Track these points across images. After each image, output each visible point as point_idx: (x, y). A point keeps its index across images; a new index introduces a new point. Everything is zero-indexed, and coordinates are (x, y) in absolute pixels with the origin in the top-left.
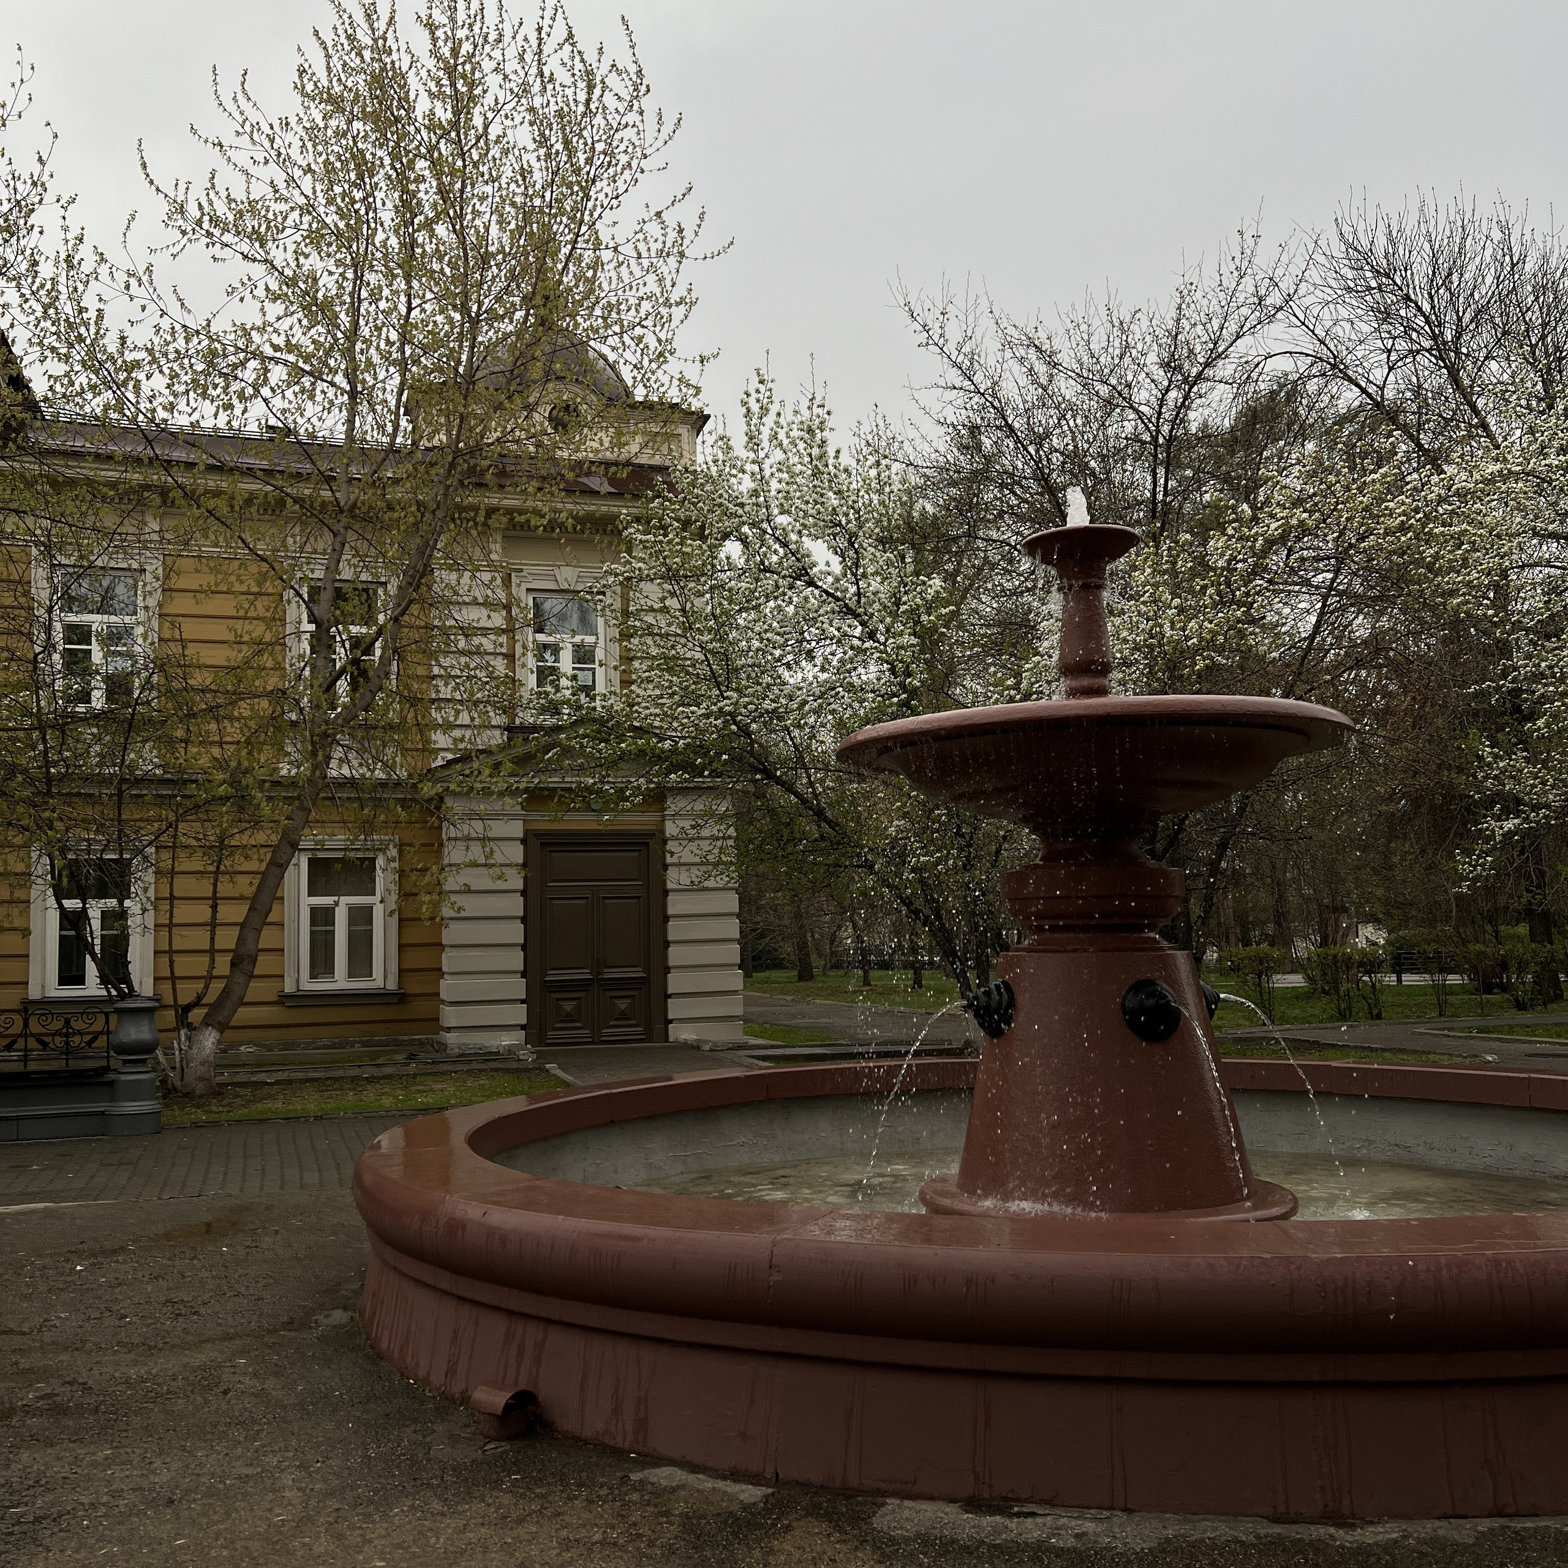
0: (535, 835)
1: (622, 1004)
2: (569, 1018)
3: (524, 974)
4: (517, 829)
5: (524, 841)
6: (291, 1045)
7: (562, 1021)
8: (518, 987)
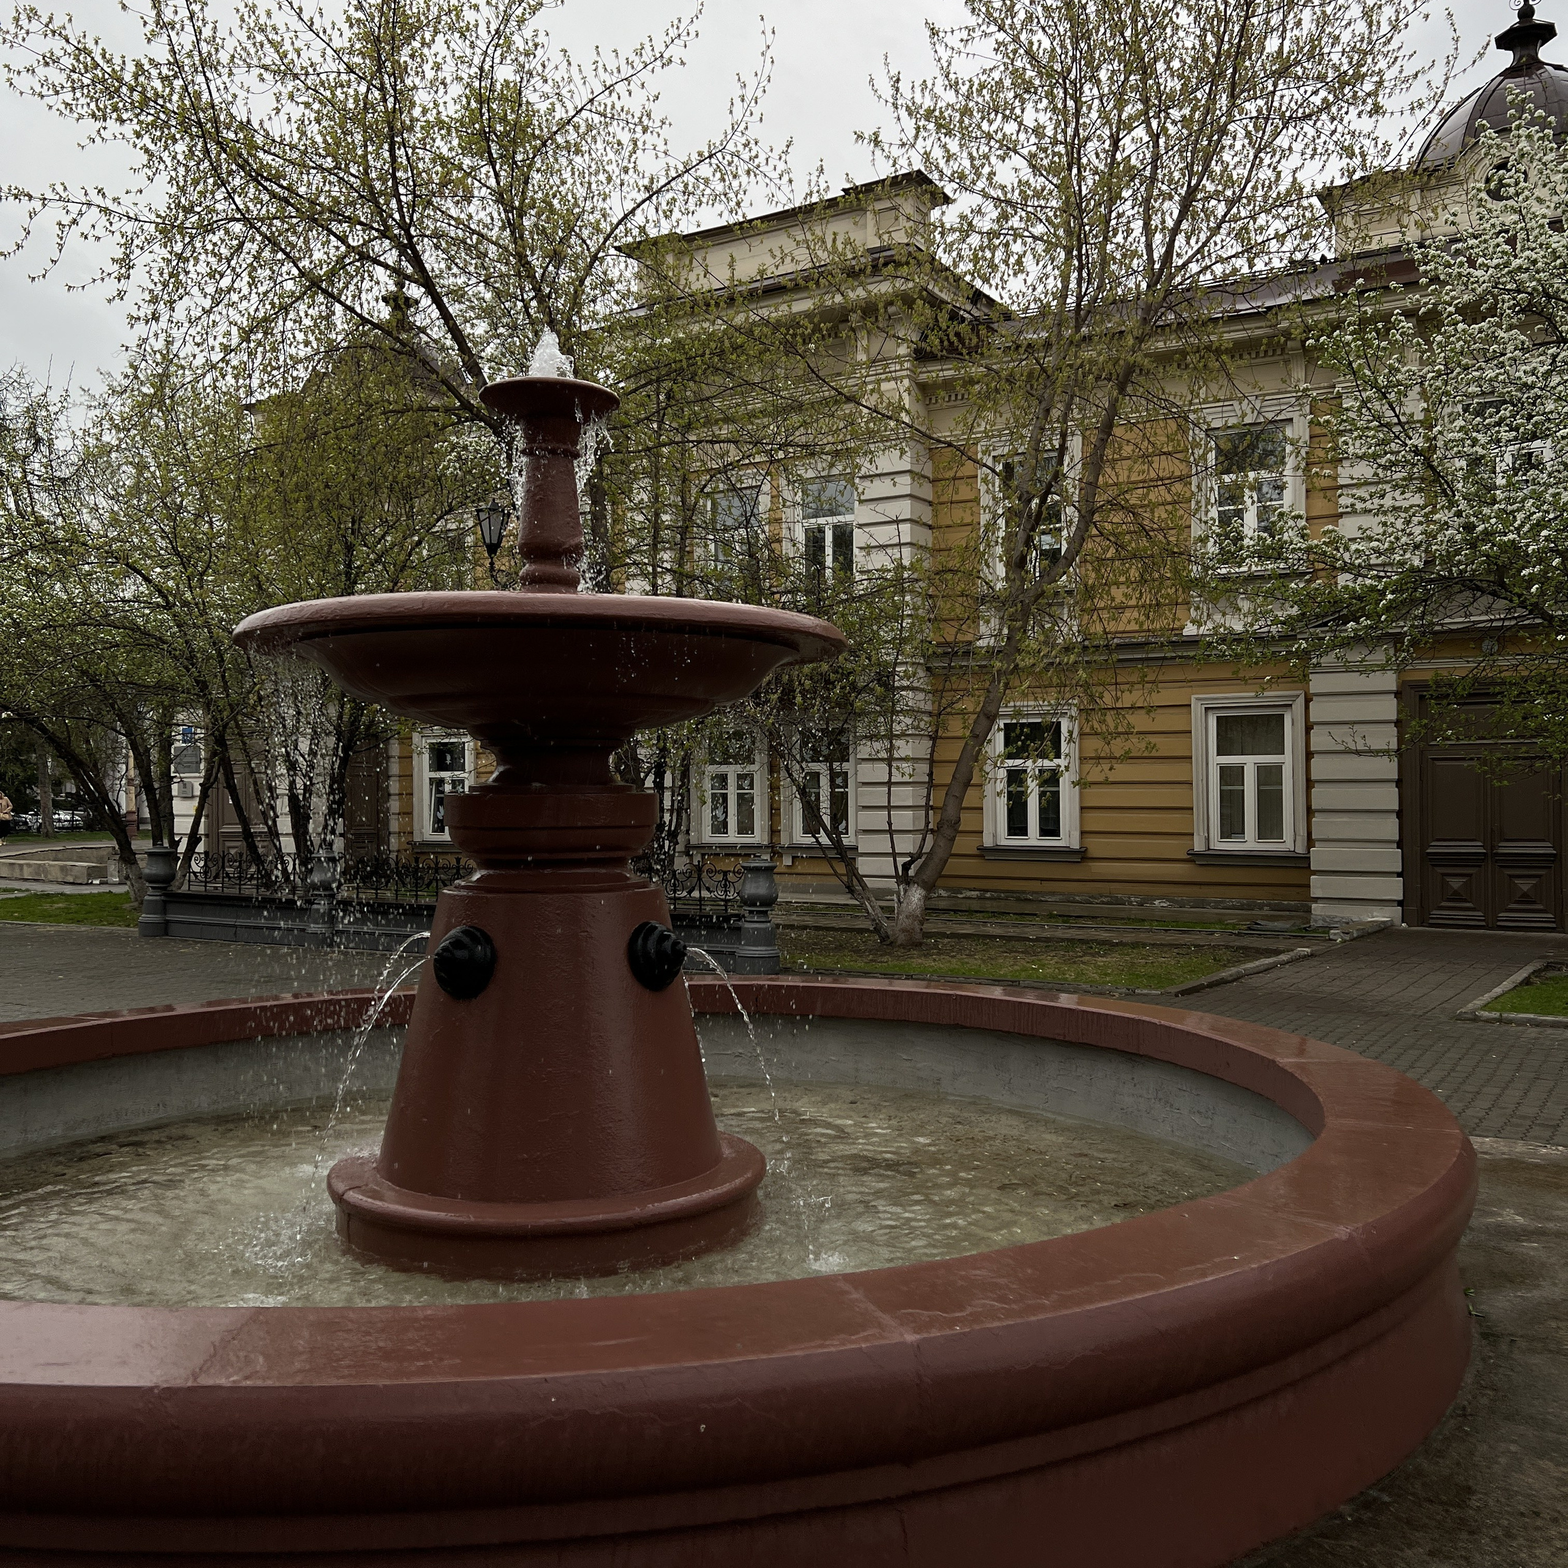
0: (1412, 687)
1: (1525, 885)
2: (1456, 896)
3: (1400, 845)
4: (1389, 681)
5: (1397, 694)
6: (1201, 903)
7: (1449, 900)
8: (1393, 859)
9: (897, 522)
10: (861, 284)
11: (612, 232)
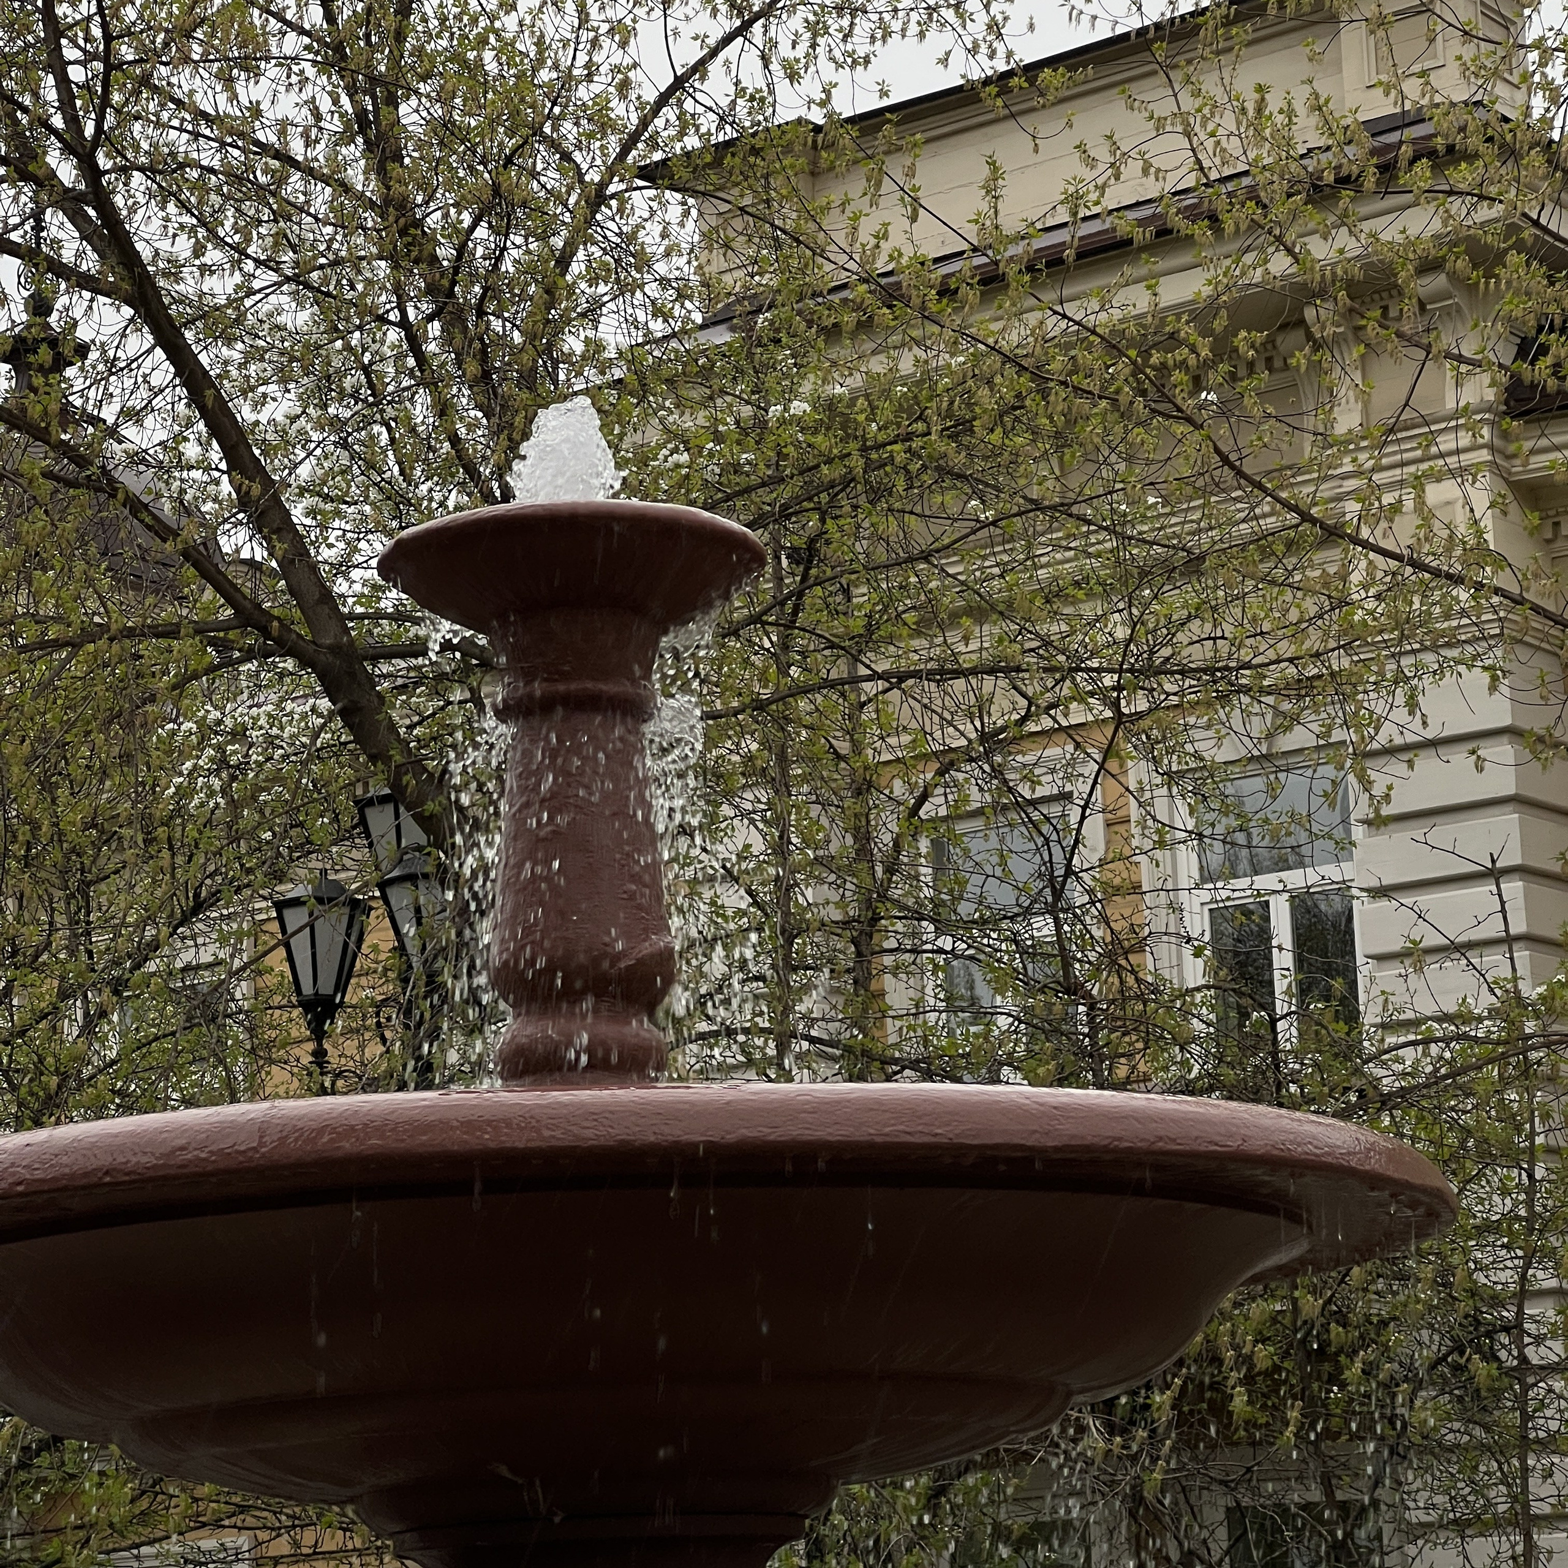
9: (1494, 874)
10: (1343, 220)
11: (644, 123)
